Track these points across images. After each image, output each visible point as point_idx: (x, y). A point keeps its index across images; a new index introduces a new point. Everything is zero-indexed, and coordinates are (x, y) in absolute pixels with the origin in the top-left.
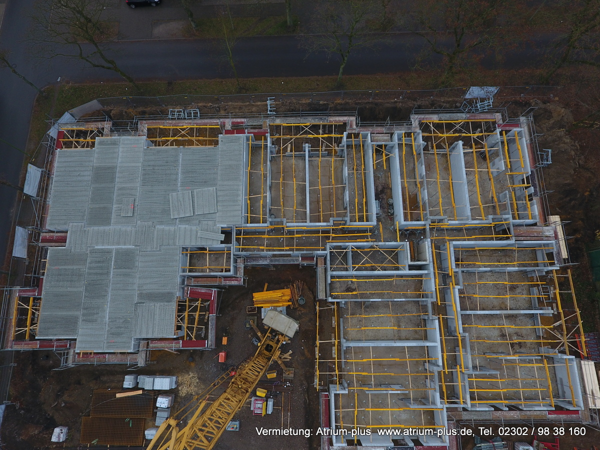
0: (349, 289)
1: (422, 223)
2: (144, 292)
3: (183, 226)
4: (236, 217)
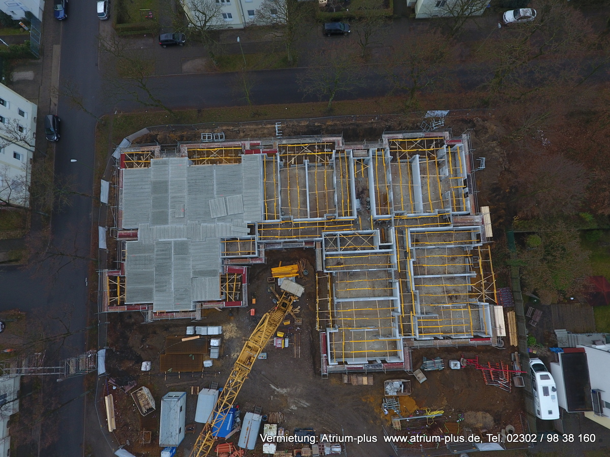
0: (339, 264)
1: (389, 216)
2: (197, 270)
3: (220, 224)
4: (257, 216)
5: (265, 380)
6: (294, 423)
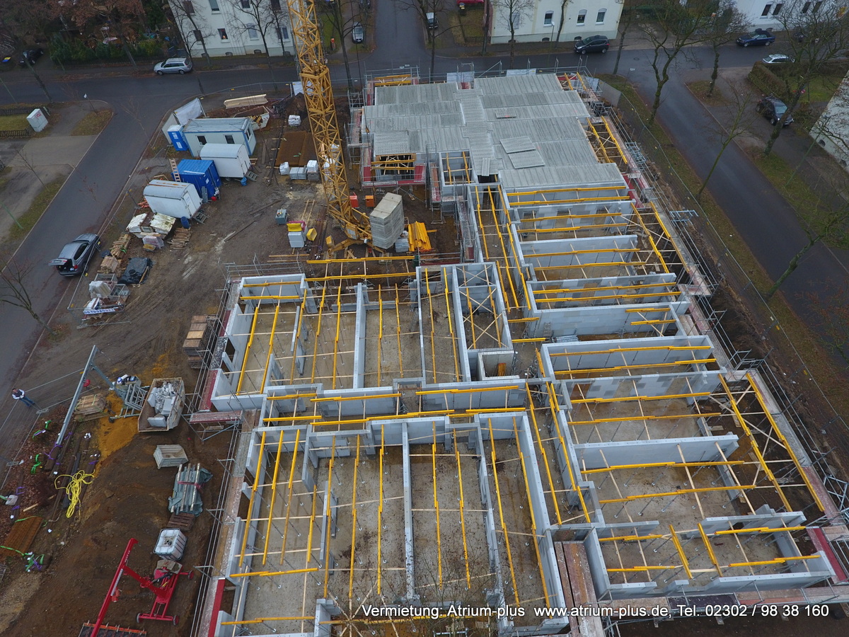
2: (419, 134)
3: (493, 149)
4: (511, 182)
5: (243, 226)
6: (163, 260)
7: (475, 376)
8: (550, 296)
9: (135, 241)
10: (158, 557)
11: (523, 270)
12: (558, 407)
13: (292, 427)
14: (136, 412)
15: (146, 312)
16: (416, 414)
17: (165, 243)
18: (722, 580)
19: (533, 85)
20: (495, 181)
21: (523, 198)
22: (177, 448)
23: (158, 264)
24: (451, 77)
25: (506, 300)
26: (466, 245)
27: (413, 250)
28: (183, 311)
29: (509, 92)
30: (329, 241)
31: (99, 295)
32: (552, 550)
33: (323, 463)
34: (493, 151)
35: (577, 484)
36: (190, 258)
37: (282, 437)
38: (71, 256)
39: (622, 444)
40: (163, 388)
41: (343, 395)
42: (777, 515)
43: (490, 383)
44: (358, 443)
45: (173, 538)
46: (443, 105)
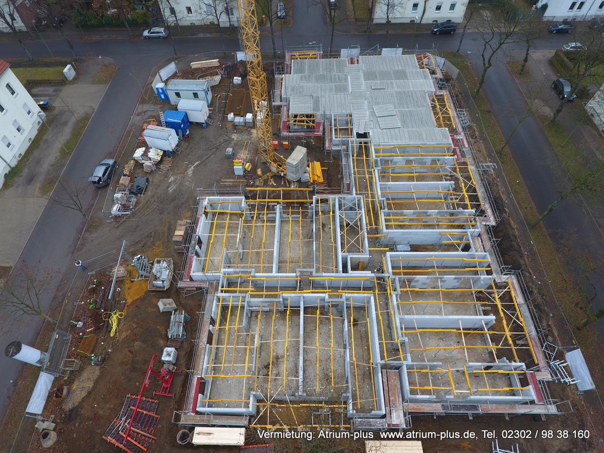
2: (320, 98)
4: (377, 139)
5: (205, 157)
6: (156, 179)
7: (345, 270)
8: (395, 220)
9: (138, 165)
10: (163, 363)
11: (380, 202)
12: (392, 292)
13: (237, 294)
14: (145, 277)
15: (147, 214)
16: (309, 291)
17: (157, 167)
18: (472, 397)
19: (399, 63)
20: (367, 138)
21: (384, 151)
22: (170, 300)
23: (153, 181)
24: (344, 52)
25: (368, 222)
26: (346, 181)
27: (312, 182)
28: (169, 214)
29: (382, 69)
30: (259, 172)
31: (119, 202)
32: (380, 374)
33: (254, 315)
34: (368, 115)
35: (398, 338)
36: (172, 179)
37: (231, 299)
38: (100, 175)
39: (427, 317)
40: (161, 264)
41: (267, 277)
42: (509, 364)
43: (353, 275)
44: (275, 306)
45: (171, 352)
46: (337, 77)
